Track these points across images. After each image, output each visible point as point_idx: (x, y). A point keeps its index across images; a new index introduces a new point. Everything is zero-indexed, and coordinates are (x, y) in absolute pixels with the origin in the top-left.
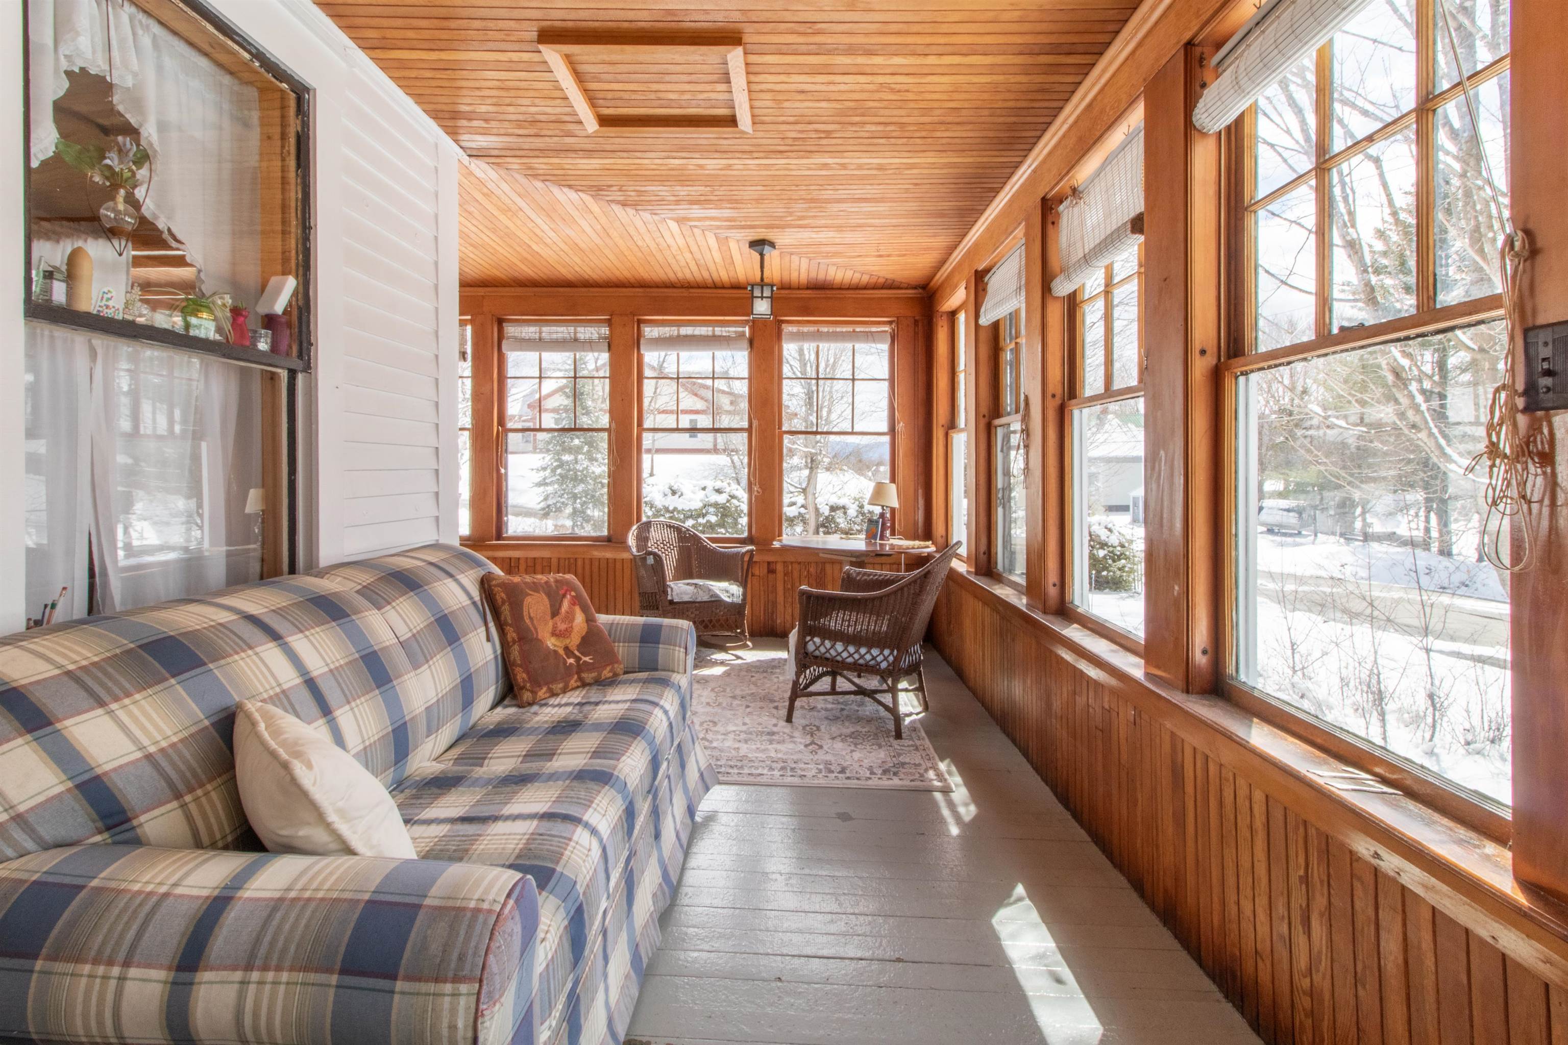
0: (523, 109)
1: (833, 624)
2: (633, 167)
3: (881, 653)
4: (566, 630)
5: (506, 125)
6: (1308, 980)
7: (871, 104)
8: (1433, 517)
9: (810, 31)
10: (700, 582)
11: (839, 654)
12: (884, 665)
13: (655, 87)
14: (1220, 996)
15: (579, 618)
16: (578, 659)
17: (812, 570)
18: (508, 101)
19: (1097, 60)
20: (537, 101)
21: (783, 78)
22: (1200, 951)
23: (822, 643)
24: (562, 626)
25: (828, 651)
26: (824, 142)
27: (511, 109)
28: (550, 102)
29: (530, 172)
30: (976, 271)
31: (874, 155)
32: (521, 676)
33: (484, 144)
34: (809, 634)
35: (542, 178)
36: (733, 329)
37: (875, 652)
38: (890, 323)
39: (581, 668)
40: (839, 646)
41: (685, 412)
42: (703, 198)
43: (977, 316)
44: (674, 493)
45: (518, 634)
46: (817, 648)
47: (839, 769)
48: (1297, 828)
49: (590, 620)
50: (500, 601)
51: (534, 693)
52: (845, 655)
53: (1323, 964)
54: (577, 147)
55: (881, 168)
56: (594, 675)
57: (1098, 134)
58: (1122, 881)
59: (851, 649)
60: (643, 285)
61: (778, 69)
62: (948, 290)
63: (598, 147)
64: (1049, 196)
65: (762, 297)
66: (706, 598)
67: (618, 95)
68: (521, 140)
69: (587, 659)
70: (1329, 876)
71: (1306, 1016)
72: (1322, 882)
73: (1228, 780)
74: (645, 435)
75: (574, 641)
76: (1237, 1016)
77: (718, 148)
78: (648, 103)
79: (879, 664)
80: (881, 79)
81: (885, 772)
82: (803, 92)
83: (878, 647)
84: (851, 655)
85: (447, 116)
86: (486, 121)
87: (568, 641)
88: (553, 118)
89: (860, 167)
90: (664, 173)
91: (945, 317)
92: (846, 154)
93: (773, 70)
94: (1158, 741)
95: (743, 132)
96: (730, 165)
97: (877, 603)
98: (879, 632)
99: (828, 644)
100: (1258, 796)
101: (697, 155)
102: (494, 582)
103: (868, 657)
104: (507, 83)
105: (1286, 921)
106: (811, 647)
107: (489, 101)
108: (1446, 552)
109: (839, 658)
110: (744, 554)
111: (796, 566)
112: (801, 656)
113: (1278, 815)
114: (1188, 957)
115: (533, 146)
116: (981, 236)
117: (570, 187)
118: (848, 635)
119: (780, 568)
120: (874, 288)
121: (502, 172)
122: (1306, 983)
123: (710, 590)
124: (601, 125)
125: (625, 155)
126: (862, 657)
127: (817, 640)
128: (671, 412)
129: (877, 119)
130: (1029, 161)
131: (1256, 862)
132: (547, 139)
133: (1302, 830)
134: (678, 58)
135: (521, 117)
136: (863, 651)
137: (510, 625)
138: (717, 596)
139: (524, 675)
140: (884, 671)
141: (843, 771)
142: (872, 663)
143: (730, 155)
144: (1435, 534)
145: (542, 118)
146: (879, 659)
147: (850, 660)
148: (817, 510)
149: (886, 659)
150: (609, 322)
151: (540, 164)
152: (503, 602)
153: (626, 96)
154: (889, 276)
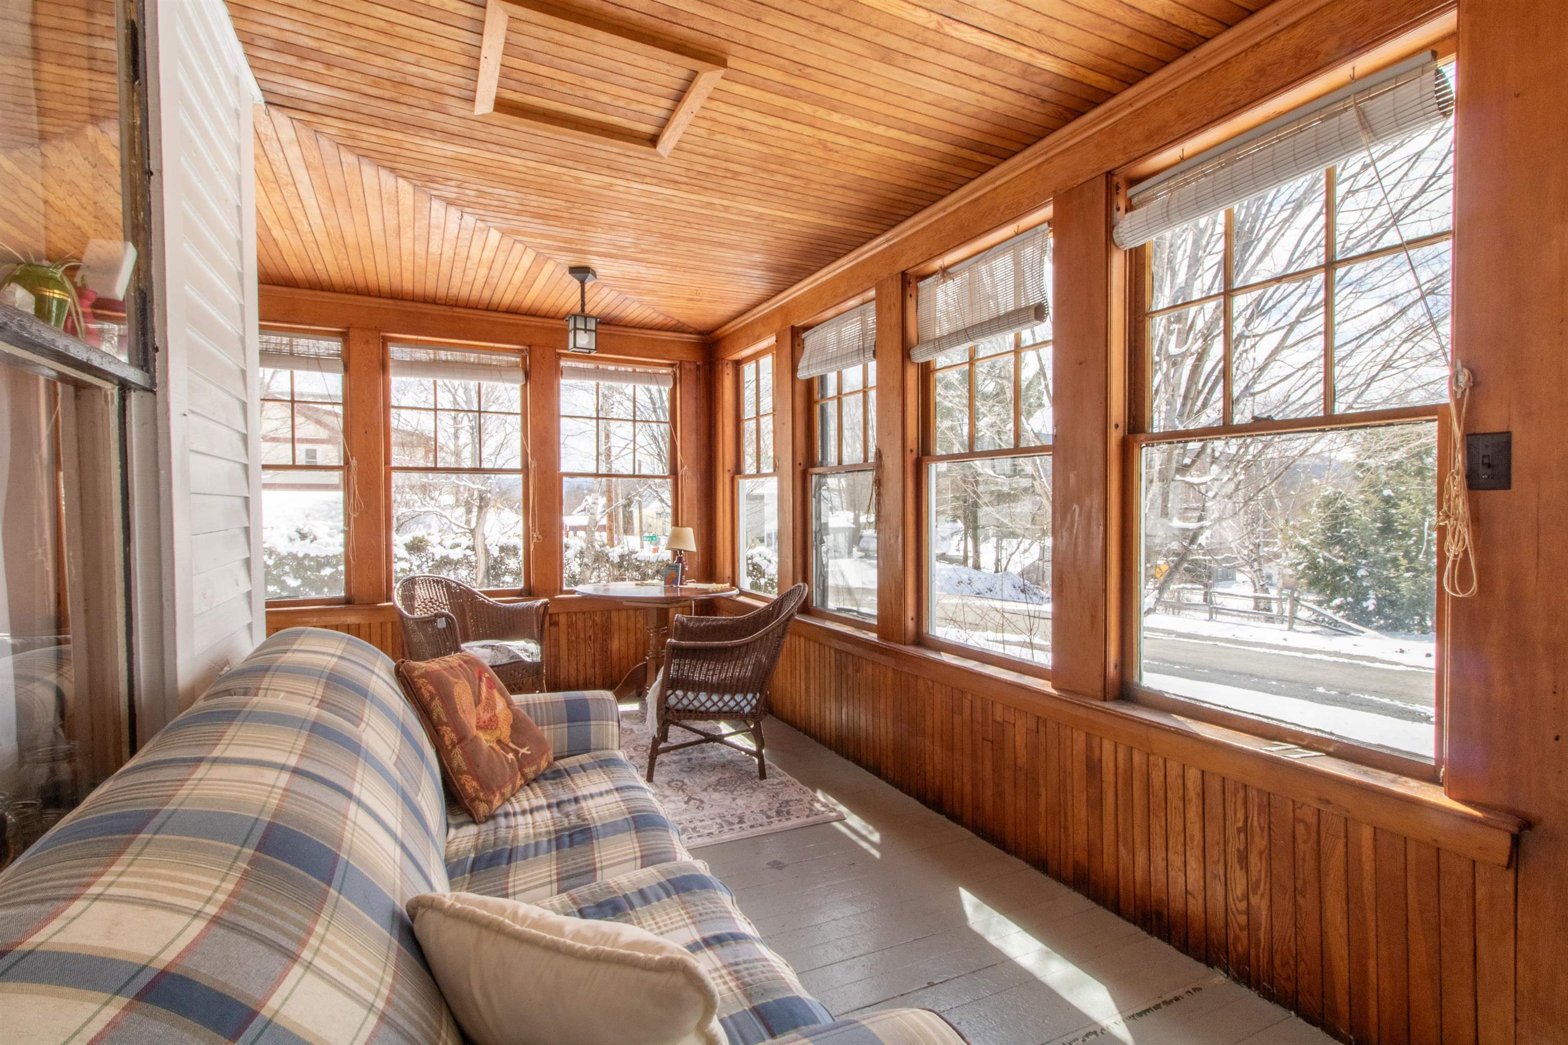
0: (398, 65)
1: (697, 675)
2: (496, 164)
3: (745, 698)
4: (490, 720)
5: (357, 77)
6: (1245, 903)
7: (797, 156)
8: (970, 540)
9: (797, 72)
10: (497, 643)
11: (703, 704)
12: (747, 709)
13: (590, 83)
14: (1144, 934)
15: (500, 704)
16: (516, 753)
17: (597, 619)
18: (381, 50)
19: (998, 164)
20: (425, 61)
21: (735, 110)
22: (1118, 902)
23: (685, 695)
24: (486, 716)
25: (691, 702)
26: (727, 182)
27: (379, 61)
28: (444, 67)
29: (349, 142)
30: (793, 327)
31: (763, 204)
32: (470, 785)
33: (302, 94)
34: (671, 688)
35: (359, 151)
36: (505, 358)
37: (739, 697)
38: (672, 365)
39: (522, 762)
40: (703, 696)
41: (303, 441)
42: (553, 213)
43: (794, 369)
44: (303, 537)
45: (457, 734)
46: (680, 701)
47: (737, 820)
48: (1236, 791)
49: (509, 704)
50: (427, 695)
51: (489, 802)
52: (709, 704)
53: (1262, 888)
54: (438, 126)
55: (760, 217)
56: (534, 768)
57: (987, 227)
58: (1020, 864)
59: (715, 698)
60: (396, 296)
61: (737, 101)
62: (745, 340)
63: (468, 133)
64: (910, 271)
65: (586, 330)
66: (505, 660)
67: (539, 80)
68: (365, 100)
69: (524, 751)
70: (1270, 822)
71: (1241, 929)
72: (1262, 829)
73: (1155, 765)
74: (395, 475)
75: (505, 731)
76: (1165, 945)
77: (613, 165)
78: (569, 99)
79: (742, 709)
80: (824, 135)
81: (779, 813)
82: (742, 129)
83: (742, 692)
84: (715, 704)
85: (269, 44)
86: (329, 65)
87: (498, 733)
88: (432, 85)
89: (741, 213)
90: (529, 178)
91: (730, 365)
92: (738, 198)
93: (731, 100)
94: (1068, 743)
95: (658, 155)
96: (612, 185)
97: (744, 649)
98: (744, 678)
99: (691, 695)
100: (1193, 775)
101: (583, 167)
102: (416, 673)
103: (732, 703)
104: (398, 29)
105: (1222, 863)
106: (672, 701)
107: (355, 43)
108: (977, 567)
109: (703, 709)
110: (538, 608)
111: (580, 616)
112: (663, 712)
113: (1215, 785)
114: (1106, 911)
115: (376, 112)
116: (802, 295)
117: (392, 170)
118: (712, 685)
119: (563, 619)
120: (668, 330)
121: (305, 133)
122: (1242, 906)
123: (509, 651)
124: (495, 110)
125: (496, 148)
126: (726, 704)
127: (679, 693)
128: (285, 440)
129: (790, 171)
130: (889, 235)
131: (1188, 825)
132: (404, 108)
133: (1241, 793)
134: (642, 61)
135: (385, 74)
136: (727, 698)
137: (446, 724)
138: (517, 656)
139: (475, 784)
140: (747, 716)
141: (741, 821)
142: (736, 709)
143: (620, 174)
144: (970, 554)
145: (417, 82)
146: (742, 704)
147: (714, 709)
148: (487, 551)
149: (749, 703)
150: (344, 336)
151: (370, 135)
152: (432, 697)
153: (548, 84)
154: (683, 320)
